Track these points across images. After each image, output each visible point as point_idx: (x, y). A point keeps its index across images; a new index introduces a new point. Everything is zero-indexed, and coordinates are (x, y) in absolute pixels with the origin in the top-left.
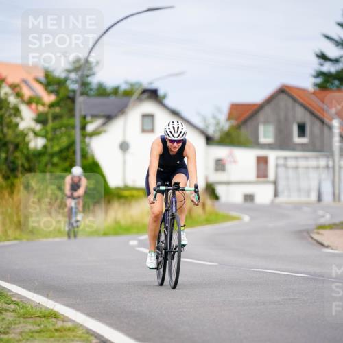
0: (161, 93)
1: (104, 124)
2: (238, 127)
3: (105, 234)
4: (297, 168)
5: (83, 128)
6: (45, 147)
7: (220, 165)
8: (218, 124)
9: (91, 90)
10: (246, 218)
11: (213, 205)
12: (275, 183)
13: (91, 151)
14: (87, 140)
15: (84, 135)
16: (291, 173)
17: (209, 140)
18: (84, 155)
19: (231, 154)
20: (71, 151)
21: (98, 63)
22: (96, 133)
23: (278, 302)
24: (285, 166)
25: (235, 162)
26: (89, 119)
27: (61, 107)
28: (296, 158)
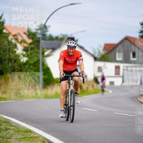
0: (76, 39)
1: (52, 52)
2: (108, 53)
3: (52, 98)
4: (132, 71)
5: (43, 53)
6: (27, 61)
7: (100, 69)
8: (99, 52)
9: (46, 37)
10: (111, 92)
11: (97, 86)
12: (123, 77)
13: (46, 63)
14: (45, 58)
15: (44, 56)
16: (129, 73)
17: (95, 59)
18: (44, 65)
19: (104, 65)
20: (38, 63)
21: (49, 26)
22: (48, 56)
23: (123, 127)
24: (127, 70)
25: (106, 68)
26: (45, 50)
27: (34, 44)
28: (132, 67)
